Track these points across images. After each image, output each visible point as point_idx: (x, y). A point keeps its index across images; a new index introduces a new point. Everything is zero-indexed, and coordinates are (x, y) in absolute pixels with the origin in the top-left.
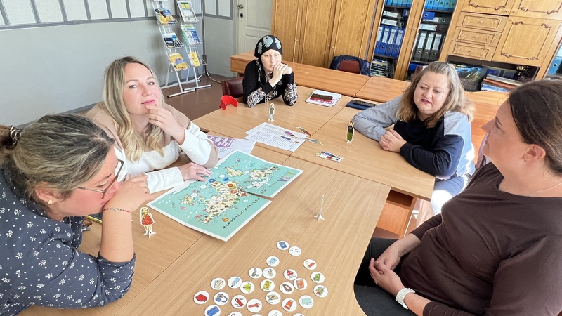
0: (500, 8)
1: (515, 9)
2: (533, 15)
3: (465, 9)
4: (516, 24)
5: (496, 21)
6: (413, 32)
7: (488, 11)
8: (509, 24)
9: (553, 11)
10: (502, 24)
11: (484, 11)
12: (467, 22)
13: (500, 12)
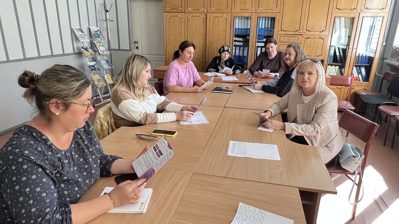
0: (297, 31)
1: (305, 31)
2: (314, 33)
3: (280, 33)
4: (307, 38)
5: (297, 38)
6: (254, 48)
7: (292, 33)
8: (303, 39)
9: (323, 31)
10: (300, 39)
11: (289, 33)
12: (282, 40)
13: (297, 33)
